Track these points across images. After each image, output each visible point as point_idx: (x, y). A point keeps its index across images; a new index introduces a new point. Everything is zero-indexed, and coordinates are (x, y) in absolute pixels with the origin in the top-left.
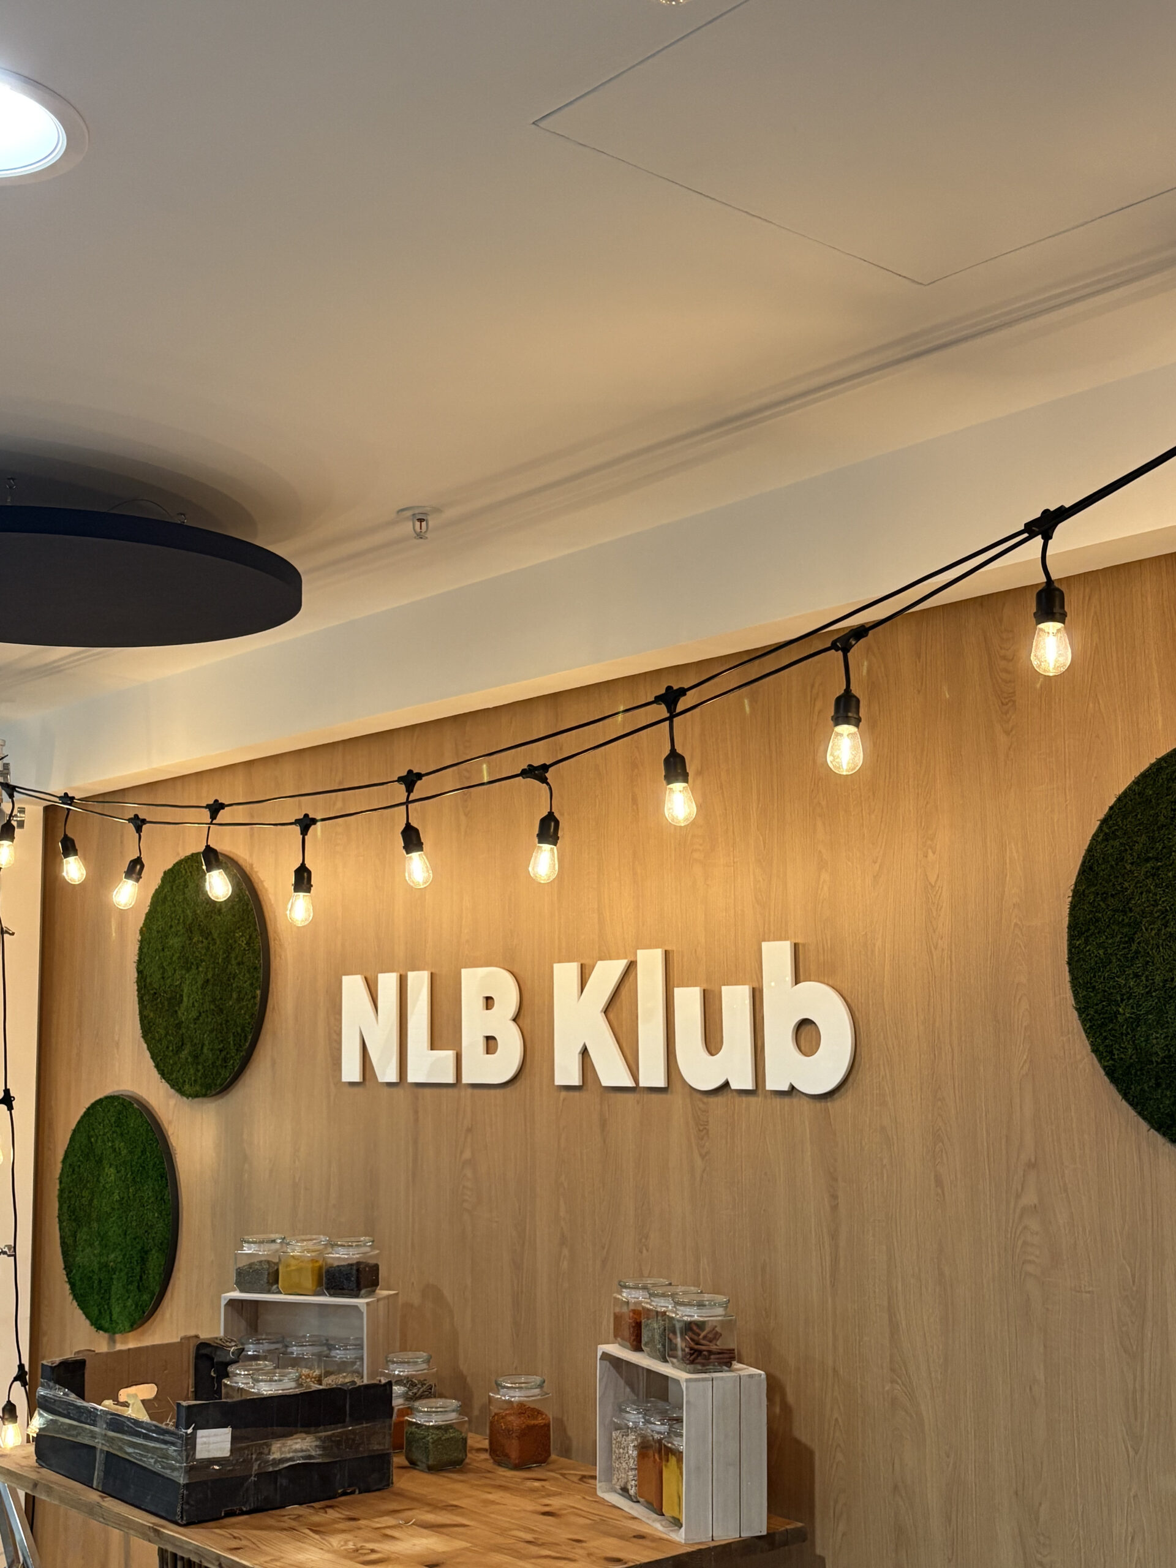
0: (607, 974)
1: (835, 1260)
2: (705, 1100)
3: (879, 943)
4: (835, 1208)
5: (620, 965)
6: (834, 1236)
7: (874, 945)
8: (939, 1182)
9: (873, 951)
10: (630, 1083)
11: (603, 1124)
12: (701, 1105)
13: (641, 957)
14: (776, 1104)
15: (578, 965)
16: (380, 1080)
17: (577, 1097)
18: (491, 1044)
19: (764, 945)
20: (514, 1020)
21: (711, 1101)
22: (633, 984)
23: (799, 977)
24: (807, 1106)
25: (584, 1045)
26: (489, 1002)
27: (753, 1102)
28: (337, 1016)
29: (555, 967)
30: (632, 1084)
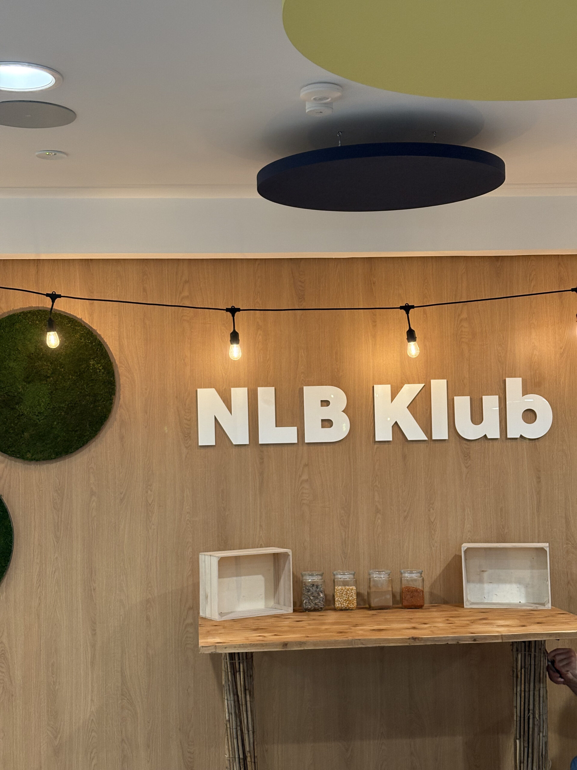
0: (411, 391)
2: (468, 443)
3: (562, 380)
4: (539, 482)
5: (419, 387)
6: (539, 493)
7: (560, 380)
9: (559, 383)
10: (425, 438)
11: (404, 457)
12: (466, 446)
13: (434, 383)
14: (509, 443)
15: (389, 386)
16: (234, 443)
17: (386, 446)
18: (327, 423)
19: (507, 379)
20: (343, 411)
21: (472, 444)
22: (425, 395)
23: (525, 392)
24: (525, 444)
25: (396, 423)
26: (325, 403)
27: (496, 443)
28: (187, 411)
29: (375, 386)
30: (426, 439)
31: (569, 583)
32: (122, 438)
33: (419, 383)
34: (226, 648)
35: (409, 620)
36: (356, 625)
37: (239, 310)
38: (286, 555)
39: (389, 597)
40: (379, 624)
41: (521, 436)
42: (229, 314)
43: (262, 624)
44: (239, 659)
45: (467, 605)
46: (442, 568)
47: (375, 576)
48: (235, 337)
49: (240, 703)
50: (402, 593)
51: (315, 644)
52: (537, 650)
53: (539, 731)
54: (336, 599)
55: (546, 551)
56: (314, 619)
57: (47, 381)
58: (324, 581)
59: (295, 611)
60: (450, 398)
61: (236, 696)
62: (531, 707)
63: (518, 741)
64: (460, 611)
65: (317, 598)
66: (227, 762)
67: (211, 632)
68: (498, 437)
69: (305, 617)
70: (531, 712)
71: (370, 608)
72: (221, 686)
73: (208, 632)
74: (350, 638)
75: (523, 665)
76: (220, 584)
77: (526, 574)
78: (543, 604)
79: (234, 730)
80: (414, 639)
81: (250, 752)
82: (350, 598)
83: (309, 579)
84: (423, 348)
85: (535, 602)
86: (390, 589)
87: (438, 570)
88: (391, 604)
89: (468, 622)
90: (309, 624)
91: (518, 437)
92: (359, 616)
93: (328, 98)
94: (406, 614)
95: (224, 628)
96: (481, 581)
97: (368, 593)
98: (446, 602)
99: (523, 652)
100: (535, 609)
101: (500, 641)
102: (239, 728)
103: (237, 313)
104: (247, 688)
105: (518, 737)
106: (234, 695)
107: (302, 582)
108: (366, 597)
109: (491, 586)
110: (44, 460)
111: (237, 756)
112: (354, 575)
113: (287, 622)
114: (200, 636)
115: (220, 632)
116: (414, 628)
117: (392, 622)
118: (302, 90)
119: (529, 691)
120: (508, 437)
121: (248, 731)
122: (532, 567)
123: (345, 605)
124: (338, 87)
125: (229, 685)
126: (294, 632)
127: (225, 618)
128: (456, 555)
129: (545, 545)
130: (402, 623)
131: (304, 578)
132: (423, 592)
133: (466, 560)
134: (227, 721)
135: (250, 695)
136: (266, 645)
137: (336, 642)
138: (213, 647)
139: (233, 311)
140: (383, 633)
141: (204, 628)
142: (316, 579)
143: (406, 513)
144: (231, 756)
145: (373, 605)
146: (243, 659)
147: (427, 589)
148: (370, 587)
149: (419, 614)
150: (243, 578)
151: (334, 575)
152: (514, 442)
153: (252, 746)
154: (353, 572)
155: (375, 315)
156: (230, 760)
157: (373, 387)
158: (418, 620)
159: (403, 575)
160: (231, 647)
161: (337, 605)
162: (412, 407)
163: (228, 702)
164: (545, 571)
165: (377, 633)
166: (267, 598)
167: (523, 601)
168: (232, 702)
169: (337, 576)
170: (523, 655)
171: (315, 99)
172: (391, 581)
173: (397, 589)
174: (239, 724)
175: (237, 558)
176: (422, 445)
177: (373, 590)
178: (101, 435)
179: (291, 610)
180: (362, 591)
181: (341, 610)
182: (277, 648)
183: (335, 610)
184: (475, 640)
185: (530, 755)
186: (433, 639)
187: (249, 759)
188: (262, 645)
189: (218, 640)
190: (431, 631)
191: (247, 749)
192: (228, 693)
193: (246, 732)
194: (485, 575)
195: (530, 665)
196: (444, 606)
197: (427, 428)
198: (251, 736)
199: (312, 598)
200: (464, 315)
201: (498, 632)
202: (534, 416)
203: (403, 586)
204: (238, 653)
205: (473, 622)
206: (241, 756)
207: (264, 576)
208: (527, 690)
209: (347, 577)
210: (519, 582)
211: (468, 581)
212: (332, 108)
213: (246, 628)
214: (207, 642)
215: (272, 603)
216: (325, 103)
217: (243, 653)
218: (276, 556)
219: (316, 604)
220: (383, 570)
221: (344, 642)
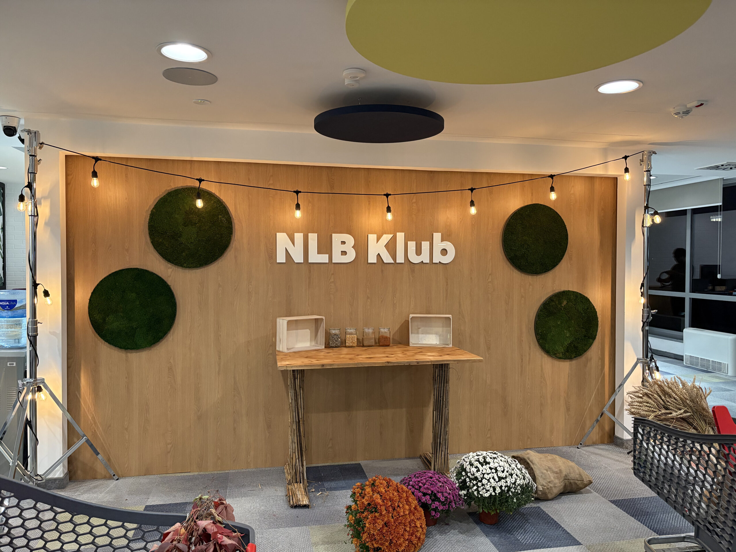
0: (386, 238)
1: (447, 294)
2: (414, 265)
3: (461, 235)
4: (447, 285)
5: (391, 236)
6: (447, 290)
8: (471, 278)
9: (459, 236)
11: (382, 271)
12: (412, 266)
13: (398, 234)
14: (434, 265)
15: (376, 235)
16: (296, 262)
17: (374, 265)
18: (344, 253)
19: (434, 233)
20: (352, 247)
21: (416, 265)
22: (394, 240)
23: (442, 240)
24: (441, 265)
25: (379, 254)
26: (343, 243)
27: (427, 265)
28: (271, 244)
29: (369, 235)
30: (393, 262)
31: (459, 334)
32: (236, 257)
33: (391, 234)
34: (292, 367)
35: (384, 353)
36: (358, 355)
37: (300, 192)
38: (322, 319)
39: (373, 341)
40: (369, 355)
41: (440, 262)
42: (295, 194)
43: (309, 354)
44: (297, 372)
45: (411, 345)
46: (399, 327)
47: (366, 330)
48: (298, 207)
49: (297, 394)
50: (379, 339)
51: (338, 365)
52: (446, 368)
53: (445, 407)
54: (347, 342)
55: (450, 319)
56: (336, 352)
57: (195, 226)
58: (341, 333)
59: (325, 347)
60: (406, 242)
61: (295, 391)
62: (442, 395)
63: (435, 412)
64: (408, 348)
65: (337, 341)
66: (290, 424)
67: (283, 359)
68: (428, 262)
69: (331, 351)
70: (442, 397)
71: (363, 346)
72: (286, 386)
73: (282, 358)
74: (356, 362)
75: (438, 375)
76: (287, 333)
77: (440, 330)
78: (448, 345)
79: (294, 408)
80: (388, 362)
81: (301, 419)
82: (354, 341)
83: (334, 332)
84: (394, 216)
85: (444, 343)
86: (374, 337)
87: (397, 327)
88: (374, 344)
89: (413, 354)
90: (334, 355)
91: (438, 262)
92: (358, 350)
93: (358, 77)
94: (381, 349)
95: (290, 356)
96: (418, 333)
97: (362, 339)
98: (400, 343)
99: (439, 369)
100: (444, 347)
101: (430, 363)
102: (296, 407)
103: (300, 193)
104: (301, 386)
105: (435, 410)
106: (294, 390)
107: (330, 333)
108: (361, 341)
109: (423, 335)
110: (193, 267)
111: (295, 421)
112: (356, 329)
113: (322, 354)
114: (278, 361)
115: (288, 358)
116: (387, 357)
117: (375, 353)
118: (345, 71)
119: (441, 387)
120: (433, 262)
121: (301, 408)
122: (443, 327)
123: (351, 344)
124: (364, 72)
125: (292, 385)
126: (327, 359)
127: (289, 351)
128: (406, 320)
129: (450, 316)
130: (381, 354)
131: (331, 331)
132: (390, 338)
133: (411, 322)
134: (290, 403)
135: (302, 391)
136: (313, 366)
137: (349, 364)
138: (285, 367)
139: (297, 192)
140: (372, 359)
141: (280, 356)
142: (337, 332)
143: (382, 299)
144: (292, 421)
145: (365, 345)
146: (299, 372)
147: (391, 337)
148: (363, 336)
149: (388, 349)
150: (299, 330)
151: (346, 330)
152: (436, 265)
153: (303, 415)
154: (355, 328)
155: (370, 198)
156: (291, 423)
157: (368, 235)
158: (389, 353)
159: (380, 330)
160: (295, 366)
161: (347, 344)
162: (387, 246)
163: (291, 393)
164: (449, 328)
165: (370, 359)
166: (311, 341)
167: (438, 343)
168: (293, 394)
169: (347, 330)
170: (439, 370)
171: (350, 77)
172: (374, 333)
173: (377, 337)
174: (296, 405)
175: (296, 321)
176: (391, 265)
177: (365, 337)
178: (224, 255)
179: (323, 347)
180: (359, 338)
181: (349, 347)
182: (318, 367)
183: (346, 347)
184: (418, 363)
185: (441, 419)
186: (397, 363)
187: (301, 422)
188: (311, 366)
189: (287, 363)
190: (396, 358)
191: (300, 417)
192: (291, 389)
193: (300, 409)
194: (420, 330)
195: (442, 374)
196: (399, 345)
197: (394, 257)
198: (302, 410)
199: (334, 341)
200: (414, 200)
201: (429, 359)
202: (446, 252)
203: (380, 335)
204: (297, 370)
205: (416, 353)
206: (297, 421)
207: (309, 330)
208: (440, 386)
209: (353, 331)
210: (436, 334)
211: (411, 333)
212: (359, 83)
213: (301, 357)
214: (282, 364)
215: (313, 343)
216: (355, 80)
217: (299, 370)
218: (316, 320)
219: (336, 344)
220: (370, 327)
221: (352, 364)
